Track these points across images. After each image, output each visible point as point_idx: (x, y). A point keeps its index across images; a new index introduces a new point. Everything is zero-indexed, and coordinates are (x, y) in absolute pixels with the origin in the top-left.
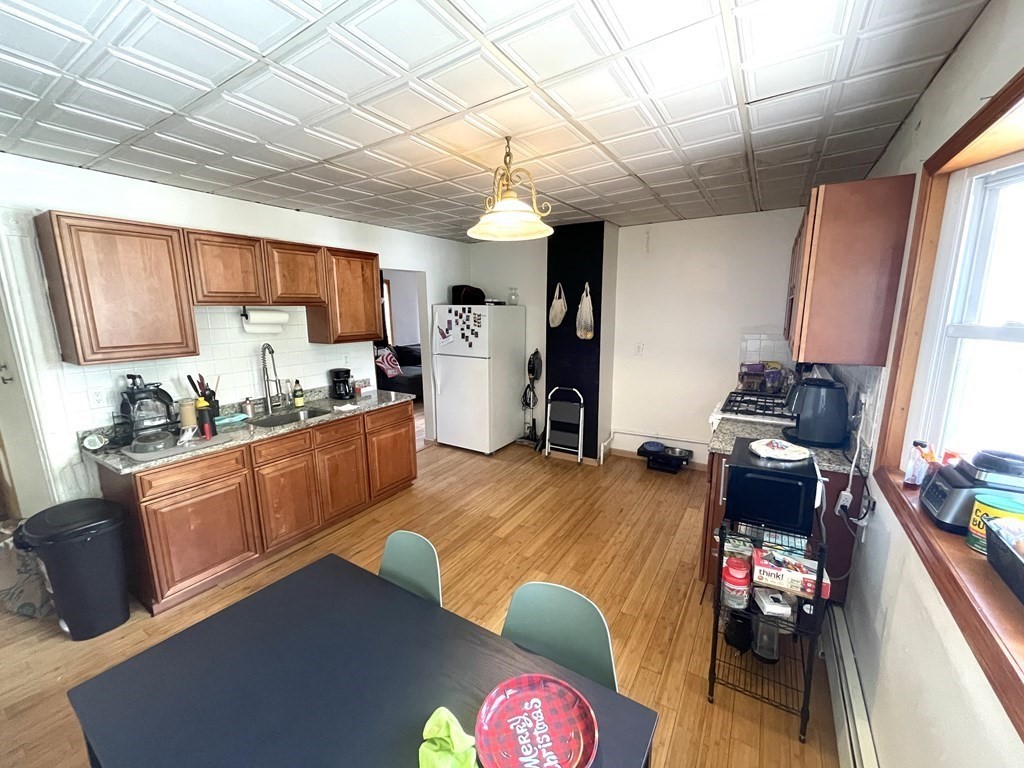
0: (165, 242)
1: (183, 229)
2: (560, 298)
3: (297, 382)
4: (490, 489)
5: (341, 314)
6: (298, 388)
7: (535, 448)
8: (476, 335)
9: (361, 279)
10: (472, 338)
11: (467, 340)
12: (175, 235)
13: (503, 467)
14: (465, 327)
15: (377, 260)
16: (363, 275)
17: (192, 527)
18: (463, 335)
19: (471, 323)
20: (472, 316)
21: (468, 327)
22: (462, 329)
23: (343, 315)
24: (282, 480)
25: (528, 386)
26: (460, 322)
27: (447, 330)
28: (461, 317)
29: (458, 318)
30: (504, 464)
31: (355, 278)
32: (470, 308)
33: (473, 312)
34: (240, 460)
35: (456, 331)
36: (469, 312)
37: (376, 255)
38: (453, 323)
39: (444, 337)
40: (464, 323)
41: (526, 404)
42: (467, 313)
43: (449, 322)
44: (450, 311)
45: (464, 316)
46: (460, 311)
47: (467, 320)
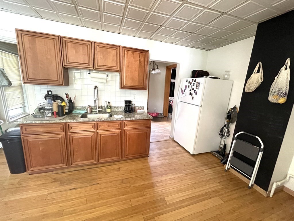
0: (53, 41)
1: (60, 36)
2: (258, 72)
3: (109, 103)
4: (179, 177)
5: (126, 76)
6: (109, 105)
7: (221, 161)
8: (196, 93)
9: (138, 62)
10: (194, 95)
11: (192, 96)
12: (57, 38)
13: (195, 165)
14: (192, 89)
15: (148, 53)
16: (139, 60)
17: (40, 149)
18: (190, 93)
19: (195, 87)
20: (196, 83)
21: (193, 89)
22: (190, 90)
23: (127, 77)
24: (80, 140)
25: (225, 126)
26: (190, 86)
27: (184, 90)
28: (191, 84)
29: (189, 84)
30: (198, 163)
31: (136, 61)
32: (195, 79)
33: (196, 81)
34: (62, 128)
35: (188, 91)
36: (195, 81)
37: (148, 51)
38: (187, 87)
39: (183, 93)
40: (192, 87)
41: (222, 135)
42: (194, 82)
43: (186, 86)
44: (187, 81)
45: (192, 83)
46: (191, 81)
47: (193, 85)
